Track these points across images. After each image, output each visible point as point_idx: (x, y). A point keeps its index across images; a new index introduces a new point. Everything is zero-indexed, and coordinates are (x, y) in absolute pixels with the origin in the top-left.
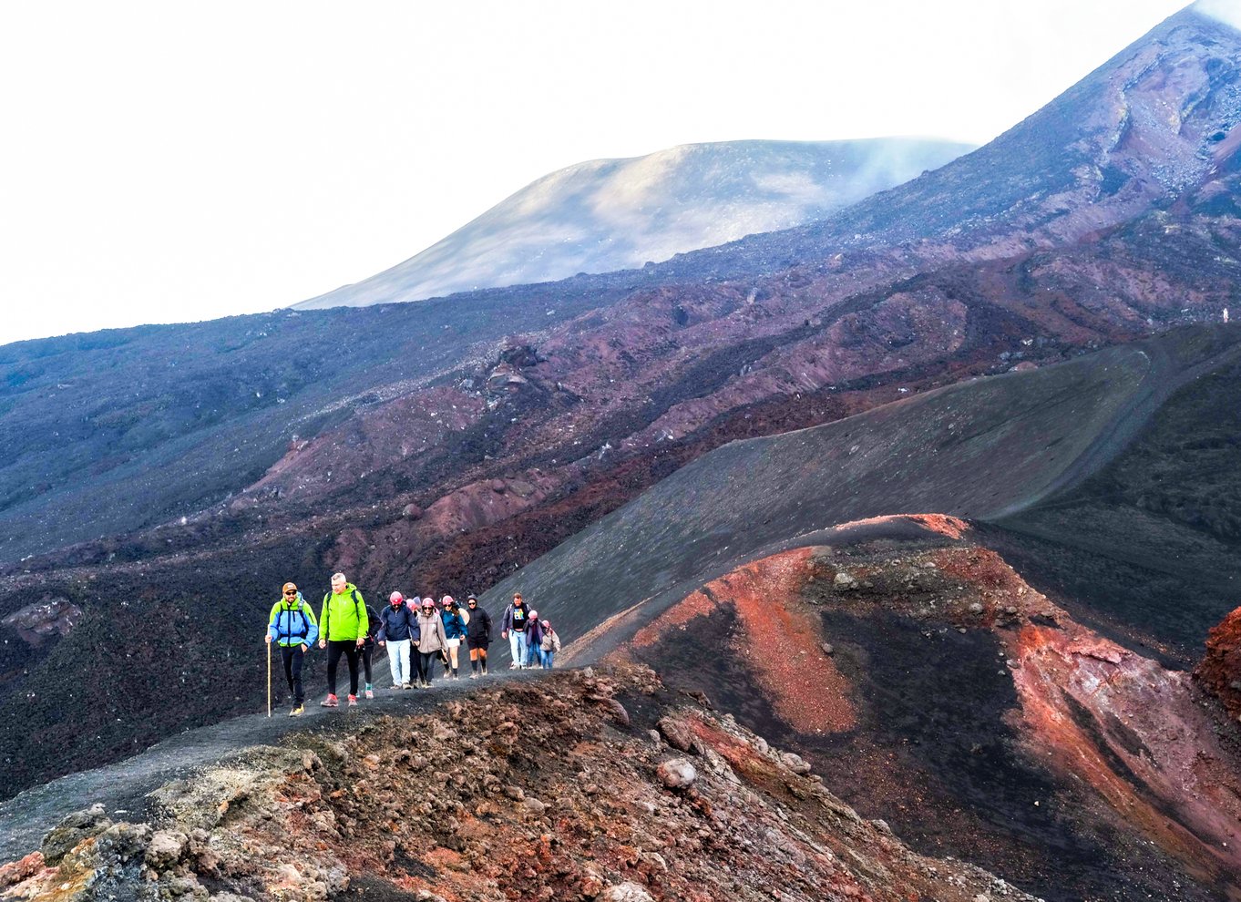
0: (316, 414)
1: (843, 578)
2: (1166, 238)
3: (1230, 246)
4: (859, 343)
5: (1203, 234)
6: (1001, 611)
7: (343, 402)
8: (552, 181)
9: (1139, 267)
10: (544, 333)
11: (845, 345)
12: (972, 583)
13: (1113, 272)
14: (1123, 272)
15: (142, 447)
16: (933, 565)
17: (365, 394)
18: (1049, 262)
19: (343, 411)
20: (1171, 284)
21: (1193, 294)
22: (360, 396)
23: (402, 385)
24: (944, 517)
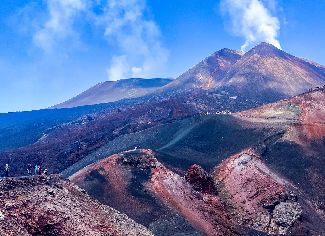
0: (49, 129)
1: (125, 160)
2: (208, 98)
3: (219, 99)
4: (151, 116)
5: (214, 97)
6: (153, 166)
7: (54, 127)
8: (99, 84)
9: (202, 103)
10: (93, 114)
11: (148, 117)
12: (148, 161)
13: (198, 104)
14: (199, 104)
15: (14, 135)
16: (141, 158)
17: (58, 125)
18: (186, 102)
19: (54, 128)
20: (208, 106)
21: (212, 108)
22: (57, 126)
23: (66, 124)
24: (147, 149)
